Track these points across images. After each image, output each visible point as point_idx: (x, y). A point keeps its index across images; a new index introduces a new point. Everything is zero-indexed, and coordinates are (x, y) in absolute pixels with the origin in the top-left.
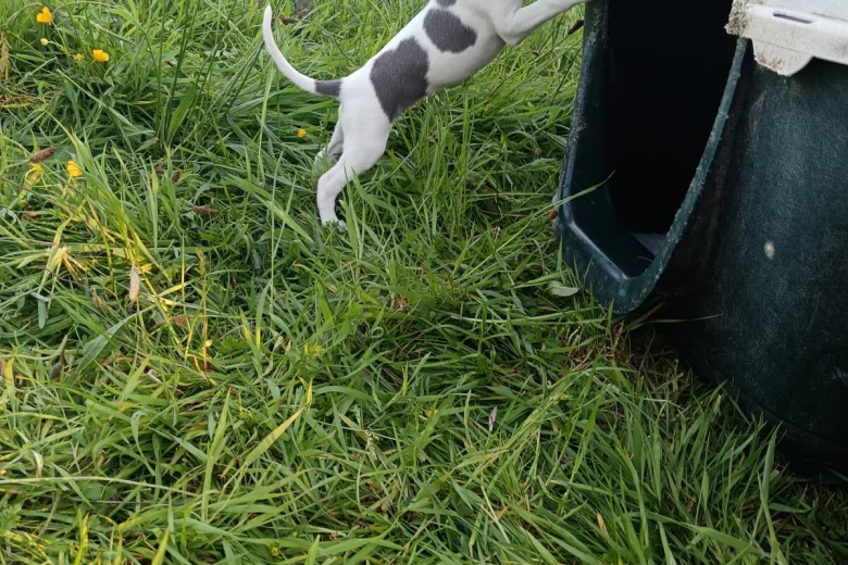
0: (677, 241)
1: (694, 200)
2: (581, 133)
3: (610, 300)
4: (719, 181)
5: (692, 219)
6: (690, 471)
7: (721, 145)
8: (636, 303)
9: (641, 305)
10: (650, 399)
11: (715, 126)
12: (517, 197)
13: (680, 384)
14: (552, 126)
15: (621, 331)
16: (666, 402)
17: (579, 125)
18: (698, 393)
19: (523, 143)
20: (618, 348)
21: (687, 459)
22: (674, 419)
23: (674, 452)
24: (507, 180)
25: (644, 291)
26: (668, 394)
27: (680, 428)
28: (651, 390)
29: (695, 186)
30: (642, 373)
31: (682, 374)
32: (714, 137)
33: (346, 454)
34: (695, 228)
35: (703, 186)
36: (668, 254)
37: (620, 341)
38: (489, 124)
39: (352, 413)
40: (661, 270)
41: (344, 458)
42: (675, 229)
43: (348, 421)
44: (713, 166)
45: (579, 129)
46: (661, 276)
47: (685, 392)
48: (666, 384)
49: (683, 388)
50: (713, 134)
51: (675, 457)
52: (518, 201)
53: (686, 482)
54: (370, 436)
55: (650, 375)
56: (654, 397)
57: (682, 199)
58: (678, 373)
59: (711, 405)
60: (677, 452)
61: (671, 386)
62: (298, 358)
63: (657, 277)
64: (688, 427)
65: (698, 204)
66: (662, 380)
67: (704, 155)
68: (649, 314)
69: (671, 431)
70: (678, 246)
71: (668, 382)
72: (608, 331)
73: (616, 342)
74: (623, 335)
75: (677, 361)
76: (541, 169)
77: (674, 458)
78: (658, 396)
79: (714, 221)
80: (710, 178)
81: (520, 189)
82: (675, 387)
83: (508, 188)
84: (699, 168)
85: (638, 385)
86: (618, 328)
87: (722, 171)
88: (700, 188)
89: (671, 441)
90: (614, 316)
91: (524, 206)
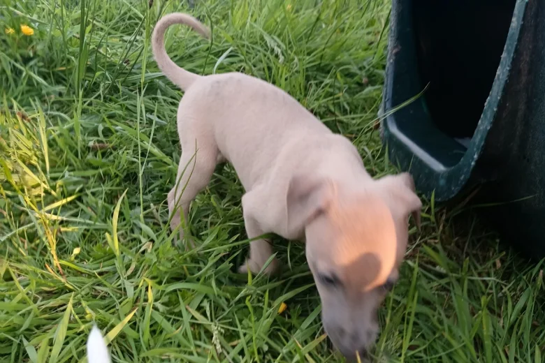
0: (489, 128)
1: (502, 86)
2: (396, 54)
3: (432, 190)
4: (524, 66)
5: (501, 106)
6: (521, 345)
7: (523, 29)
8: (455, 189)
9: (460, 192)
10: (476, 278)
11: (516, 11)
12: (353, 119)
13: (502, 261)
14: (378, 64)
15: (444, 217)
16: (492, 279)
17: (395, 47)
18: (520, 269)
19: (356, 79)
20: (443, 232)
21: (517, 333)
22: (500, 295)
23: (503, 327)
24: (344, 107)
25: (462, 178)
26: (492, 271)
27: (507, 302)
28: (476, 268)
29: (502, 73)
30: (467, 255)
31: (504, 253)
32: (515, 23)
33: (192, 348)
34: (504, 115)
35: (510, 71)
36: (480, 142)
37: (444, 227)
38: (329, 68)
39: (203, 307)
40: (476, 156)
41: (191, 354)
42: (486, 117)
43: (197, 315)
44: (517, 51)
45: (394, 51)
46: (477, 162)
47: (509, 268)
48: (489, 264)
49: (506, 264)
50: (514, 19)
51: (506, 331)
52: (354, 122)
53: (518, 357)
54: (215, 328)
55: (474, 255)
56: (480, 275)
57: (489, 87)
58: (501, 252)
59: (534, 280)
60: (507, 327)
61: (494, 265)
62: (155, 260)
63: (473, 163)
64: (515, 302)
65: (507, 89)
66: (486, 259)
67: (508, 42)
68: (468, 199)
69: (500, 307)
70: (490, 133)
71: (492, 262)
72: (433, 218)
73: (441, 228)
74: (447, 220)
75: (498, 241)
76: (371, 95)
77: (504, 333)
78: (484, 274)
79: (522, 107)
80: (515, 62)
81: (355, 113)
82: (499, 265)
83: (345, 112)
84: (504, 55)
85: (464, 266)
86: (441, 215)
87: (526, 57)
88: (507, 73)
89: (499, 316)
90: (436, 204)
91: (359, 125)
